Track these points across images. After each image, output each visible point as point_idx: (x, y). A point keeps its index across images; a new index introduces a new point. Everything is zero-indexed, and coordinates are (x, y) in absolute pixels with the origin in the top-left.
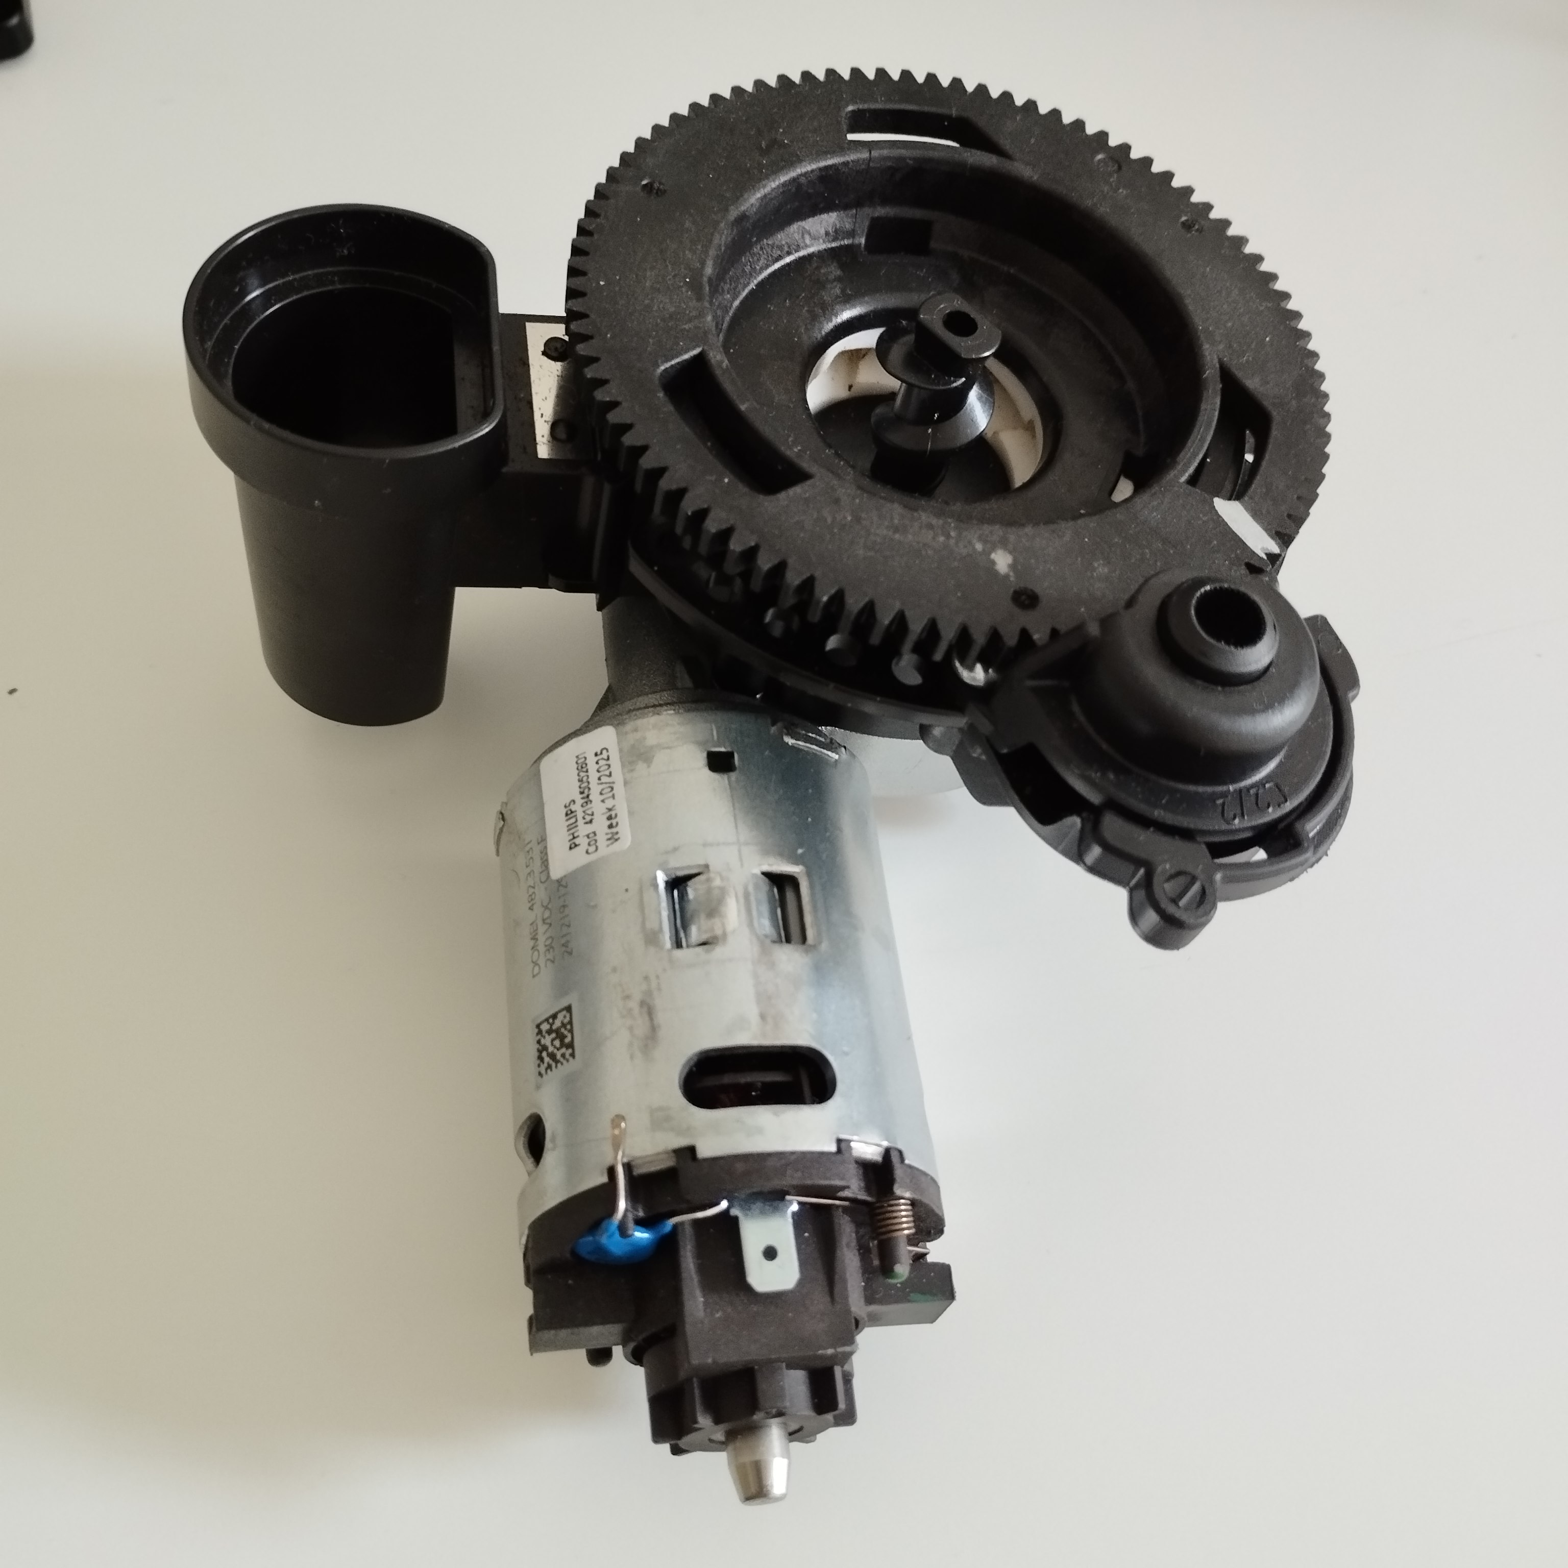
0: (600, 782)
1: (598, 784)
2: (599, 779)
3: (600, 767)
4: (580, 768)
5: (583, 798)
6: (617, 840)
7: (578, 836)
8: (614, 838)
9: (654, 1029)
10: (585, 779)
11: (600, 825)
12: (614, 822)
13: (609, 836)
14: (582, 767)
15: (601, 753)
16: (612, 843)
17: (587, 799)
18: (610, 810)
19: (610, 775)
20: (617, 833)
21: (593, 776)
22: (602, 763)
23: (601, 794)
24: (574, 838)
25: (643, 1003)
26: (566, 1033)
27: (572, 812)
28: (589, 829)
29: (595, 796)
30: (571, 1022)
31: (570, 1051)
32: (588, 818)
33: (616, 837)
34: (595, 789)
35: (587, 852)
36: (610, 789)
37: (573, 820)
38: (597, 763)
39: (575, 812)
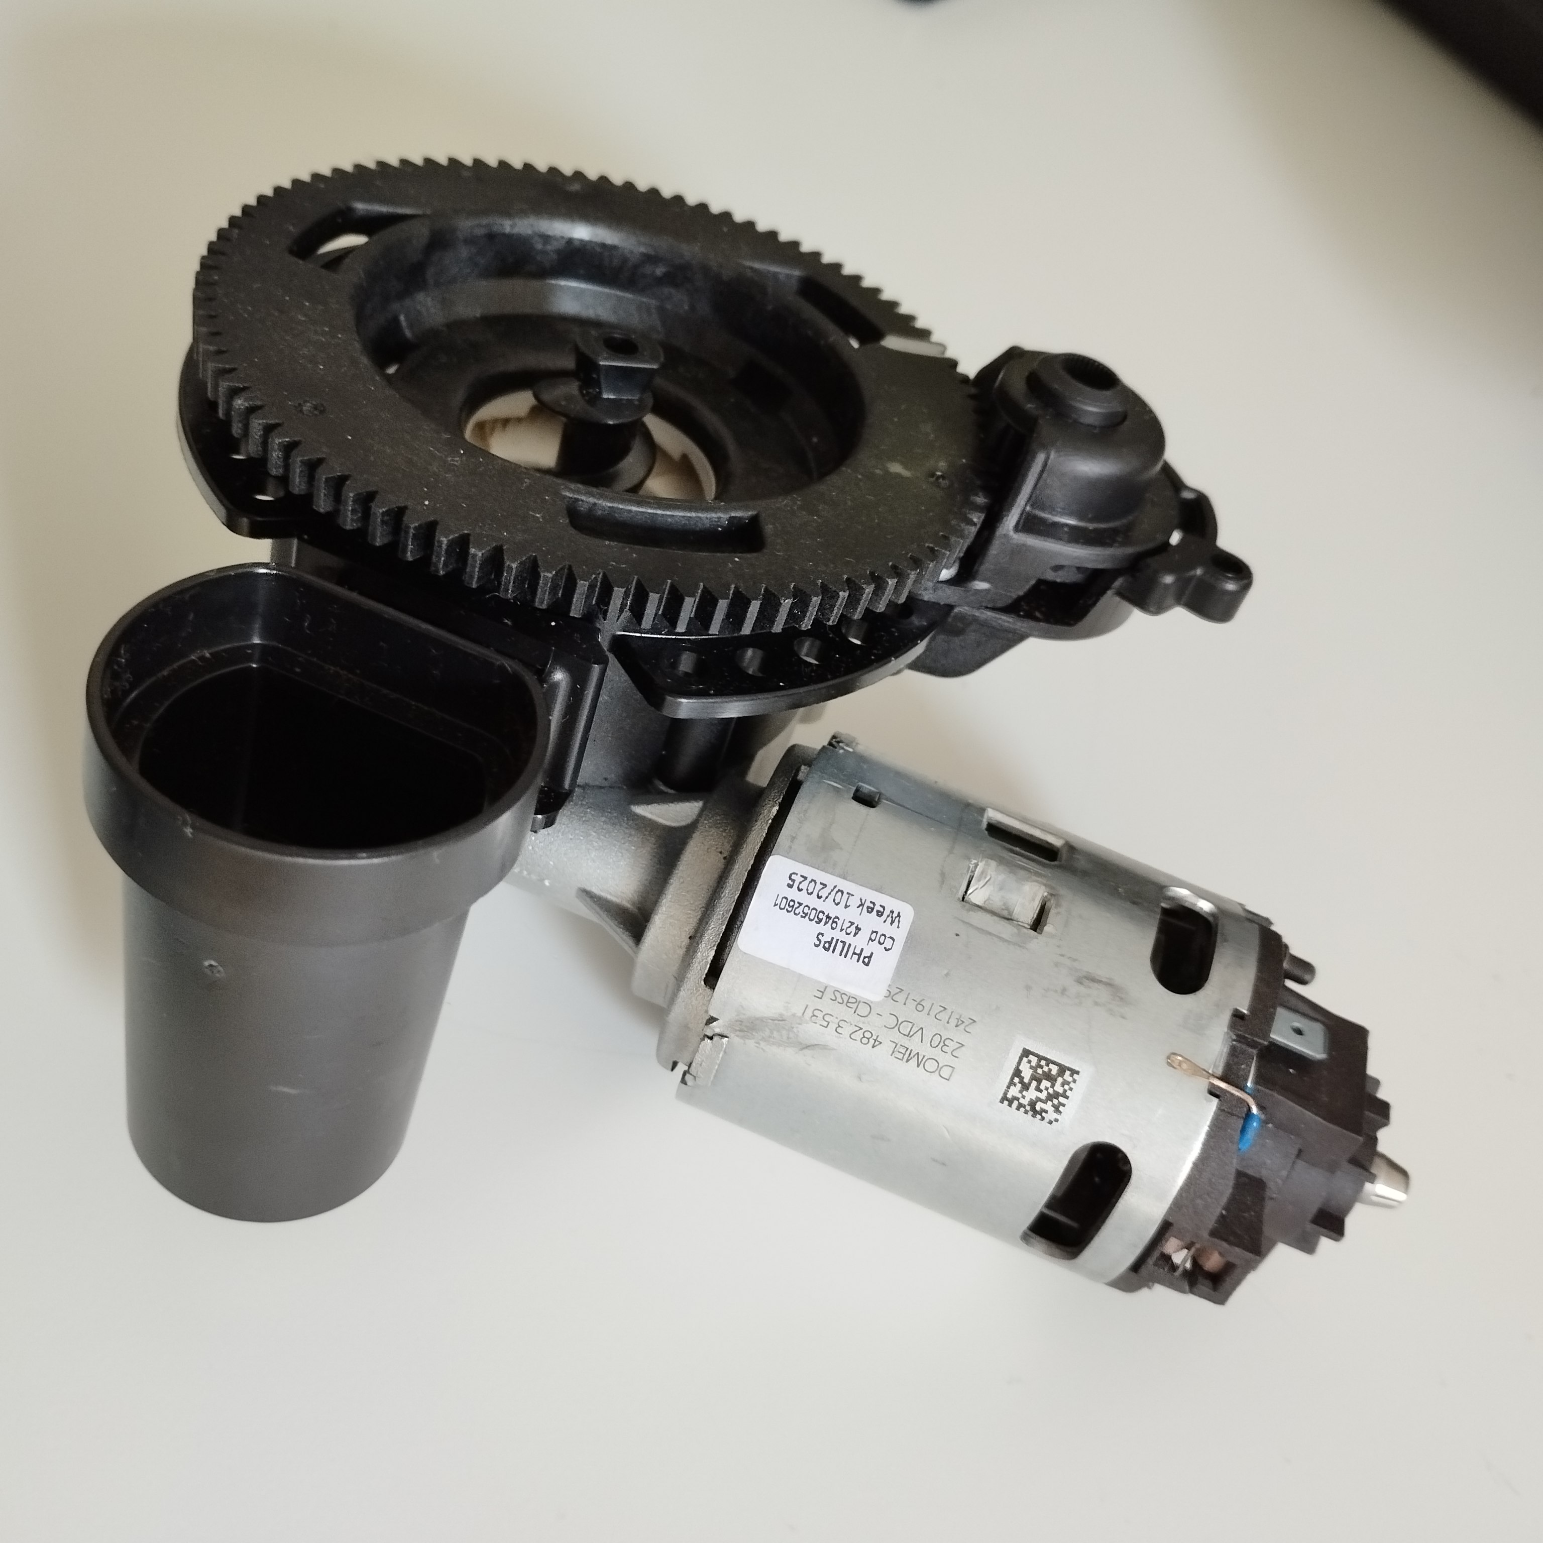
0: (822, 899)
1: (824, 901)
2: (819, 897)
3: (807, 890)
4: (790, 909)
5: (826, 923)
6: (899, 915)
7: (862, 950)
8: (895, 918)
9: (1109, 984)
10: (806, 910)
11: (869, 922)
12: (877, 908)
13: (889, 919)
14: (791, 906)
15: (794, 881)
16: (899, 921)
17: (831, 920)
18: (862, 905)
19: (825, 886)
20: (892, 912)
21: (813, 901)
22: (803, 886)
23: (837, 904)
24: (859, 955)
25: (1079, 981)
26: (1046, 1069)
27: (830, 943)
28: (864, 935)
29: (833, 911)
30: (1040, 1058)
31: (1068, 1073)
32: (853, 929)
33: (895, 915)
34: (828, 907)
35: (886, 950)
36: (840, 893)
37: (840, 945)
38: (800, 890)
39: (833, 938)
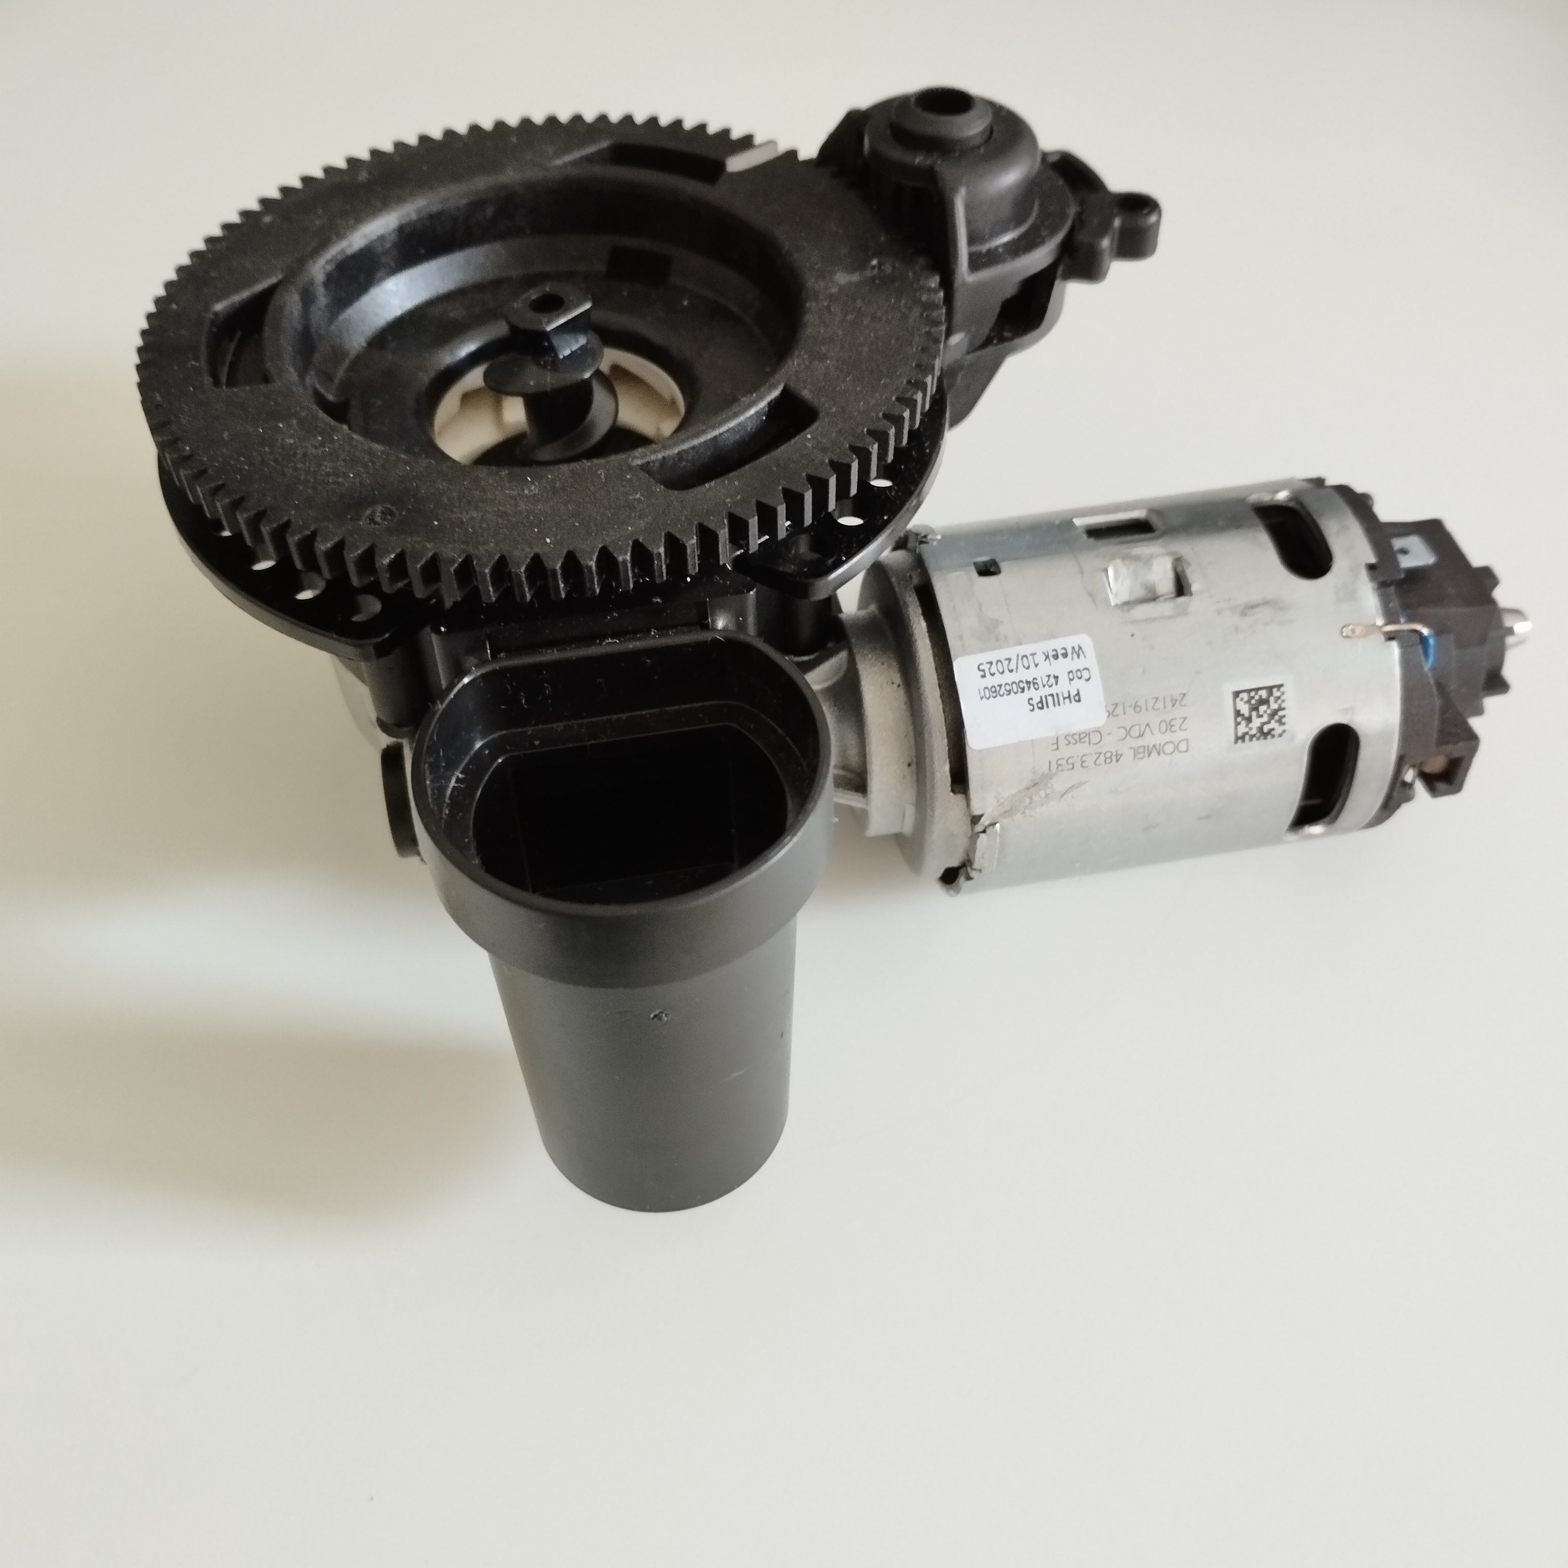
0: (1014, 672)
1: (1017, 672)
2: (1011, 671)
3: (998, 671)
4: (995, 694)
5: (1029, 688)
6: (1080, 648)
7: (1069, 692)
8: (1078, 651)
9: (1266, 603)
10: (1008, 688)
11: (1061, 667)
12: (1060, 652)
13: (1075, 656)
14: (994, 692)
15: (983, 671)
16: (1083, 653)
17: (1032, 683)
18: (1047, 657)
19: (1009, 660)
20: (1073, 648)
21: (1008, 678)
22: (994, 670)
23: (1028, 668)
24: (1069, 697)
25: (1244, 614)
26: (1257, 697)
27: (1041, 702)
28: (1064, 678)
29: (1028, 675)
30: (1249, 691)
31: (1275, 690)
32: (1052, 680)
33: (1077, 649)
34: (1024, 675)
35: (1088, 680)
36: (1025, 659)
37: (1050, 699)
38: (993, 675)
39: (1041, 697)
